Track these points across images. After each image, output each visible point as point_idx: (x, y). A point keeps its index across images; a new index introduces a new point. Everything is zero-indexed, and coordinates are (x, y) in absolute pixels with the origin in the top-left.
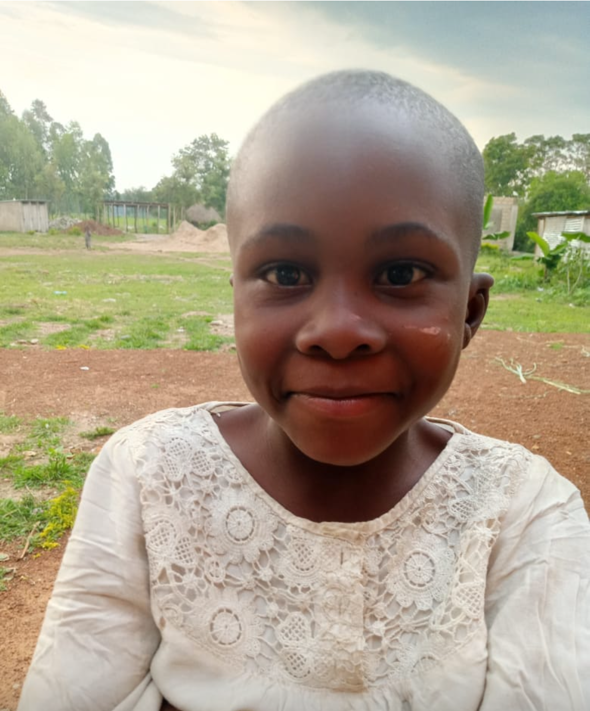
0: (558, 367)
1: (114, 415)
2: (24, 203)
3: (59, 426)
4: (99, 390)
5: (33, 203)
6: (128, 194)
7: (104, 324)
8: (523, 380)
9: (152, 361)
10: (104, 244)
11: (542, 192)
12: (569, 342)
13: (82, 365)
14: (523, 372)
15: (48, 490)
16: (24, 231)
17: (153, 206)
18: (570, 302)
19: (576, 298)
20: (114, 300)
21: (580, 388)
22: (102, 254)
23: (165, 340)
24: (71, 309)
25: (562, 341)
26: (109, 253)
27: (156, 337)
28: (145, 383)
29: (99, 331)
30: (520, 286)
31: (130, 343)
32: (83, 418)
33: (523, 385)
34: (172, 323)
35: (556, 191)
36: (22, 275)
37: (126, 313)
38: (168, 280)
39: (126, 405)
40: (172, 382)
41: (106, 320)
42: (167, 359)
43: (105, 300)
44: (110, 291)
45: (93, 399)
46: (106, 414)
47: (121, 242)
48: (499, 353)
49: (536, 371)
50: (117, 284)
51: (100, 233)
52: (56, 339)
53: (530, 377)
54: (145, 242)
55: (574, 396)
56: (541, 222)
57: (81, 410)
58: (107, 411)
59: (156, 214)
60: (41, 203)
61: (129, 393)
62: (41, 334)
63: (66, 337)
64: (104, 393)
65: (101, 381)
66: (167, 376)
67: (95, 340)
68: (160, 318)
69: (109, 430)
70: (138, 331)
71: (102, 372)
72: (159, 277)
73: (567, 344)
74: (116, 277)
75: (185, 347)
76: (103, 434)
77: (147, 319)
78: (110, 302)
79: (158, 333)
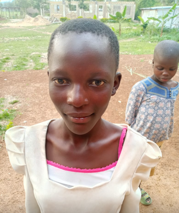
0: (142, 68)
1: (17, 96)
3: (2, 100)
4: (11, 87)
8: (131, 74)
9: (25, 75)
13: (5, 79)
14: (132, 71)
17: (15, 8)
18: (149, 41)
19: (151, 40)
23: (27, 65)
26: (3, 28)
27: (24, 65)
28: (24, 84)
29: (6, 63)
30: (135, 35)
31: (17, 68)
32: (8, 97)
33: (131, 76)
34: (28, 58)
37: (13, 55)
38: (24, 39)
39: (20, 92)
40: (32, 83)
41: (7, 59)
42: (29, 74)
45: (10, 90)
47: (6, 23)
48: (126, 64)
49: (135, 71)
50: (8, 42)
53: (133, 73)
54: (14, 23)
56: (142, 12)
57: (8, 94)
58: (15, 94)
59: (16, 11)
61: (20, 87)
64: (13, 88)
65: (11, 84)
66: (30, 80)
67: (6, 68)
68: (25, 57)
69: (17, 101)
70: (18, 63)
71: (11, 81)
72: (21, 38)
73: (145, 59)
74: (7, 39)
75: (34, 69)
76: (15, 102)
77: (20, 57)
78: (7, 51)
79: (24, 63)
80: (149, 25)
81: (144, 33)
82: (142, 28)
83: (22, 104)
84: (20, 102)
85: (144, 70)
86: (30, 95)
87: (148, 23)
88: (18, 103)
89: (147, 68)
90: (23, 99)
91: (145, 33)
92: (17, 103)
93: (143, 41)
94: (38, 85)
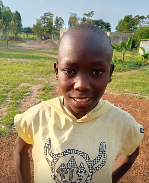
10: (15, 44)
11: (140, 32)
35: (144, 32)
47: (21, 43)
56: (141, 42)
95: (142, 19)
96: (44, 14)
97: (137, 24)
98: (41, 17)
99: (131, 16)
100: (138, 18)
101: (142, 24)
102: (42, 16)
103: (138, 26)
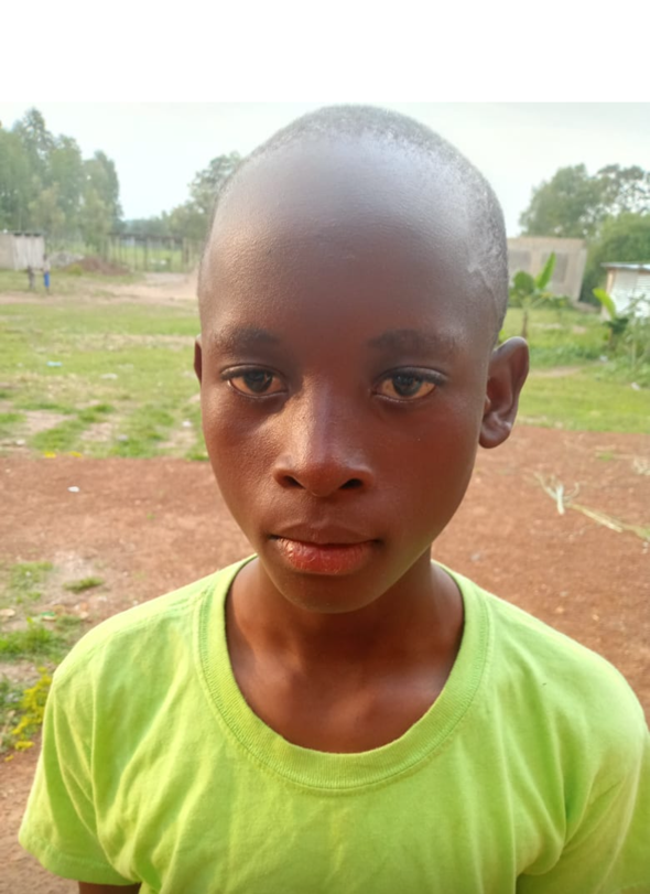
0: (603, 488)
1: (103, 558)
2: (17, 235)
3: (41, 573)
4: (88, 520)
5: (28, 235)
6: (137, 225)
7: (100, 416)
8: (561, 510)
9: (150, 478)
10: (110, 288)
11: (616, 235)
12: (622, 448)
13: (72, 485)
14: (564, 495)
15: (25, 664)
16: (17, 269)
17: (165, 240)
18: (634, 380)
19: (640, 377)
20: (114, 376)
21: (624, 521)
22: (106, 302)
23: (168, 440)
24: (65, 390)
25: (613, 447)
26: (115, 301)
27: (157, 438)
28: (140, 513)
29: (94, 426)
30: (580, 355)
31: (127, 449)
32: (68, 561)
33: (560, 517)
34: (175, 414)
35: (632, 235)
36: (12, 336)
37: (126, 398)
38: (177, 344)
39: (116, 544)
40: (170, 510)
41: (102, 409)
42: (166, 474)
43: (105, 376)
44: (111, 363)
45: (81, 534)
46: (94, 556)
47: (128, 284)
48: (540, 466)
49: (578, 496)
50: (120, 350)
51: (104, 273)
52: (46, 440)
53: (569, 505)
54: (156, 285)
55: (614, 534)
56: (610, 277)
57: (68, 550)
58: (95, 552)
59: (169, 248)
60: (37, 235)
61: (121, 525)
62: (29, 429)
63: (57, 438)
64: (93, 526)
65: (90, 508)
66: (164, 501)
67: (88, 442)
68: (165, 406)
69: (97, 581)
70: (138, 427)
71: (93, 495)
72: (168, 339)
73: (618, 452)
74: (119, 339)
75: (188, 455)
76: (88, 586)
77: (149, 407)
78: (110, 380)
79: (160, 430)
80: (632, 323)
81: (613, 349)
82: (609, 331)
83: (112, 595)
84: (107, 585)
85: (610, 498)
86: (151, 562)
87: (632, 314)
88: (100, 588)
89: (625, 487)
90: (119, 576)
91: (618, 350)
92: (95, 590)
93: (611, 379)
94: (188, 522)
95: (632, 182)
96: (213, 162)
97: (609, 201)
98: (198, 175)
99: (581, 168)
100: (612, 176)
101: (630, 199)
102: (204, 172)
103: (614, 210)
